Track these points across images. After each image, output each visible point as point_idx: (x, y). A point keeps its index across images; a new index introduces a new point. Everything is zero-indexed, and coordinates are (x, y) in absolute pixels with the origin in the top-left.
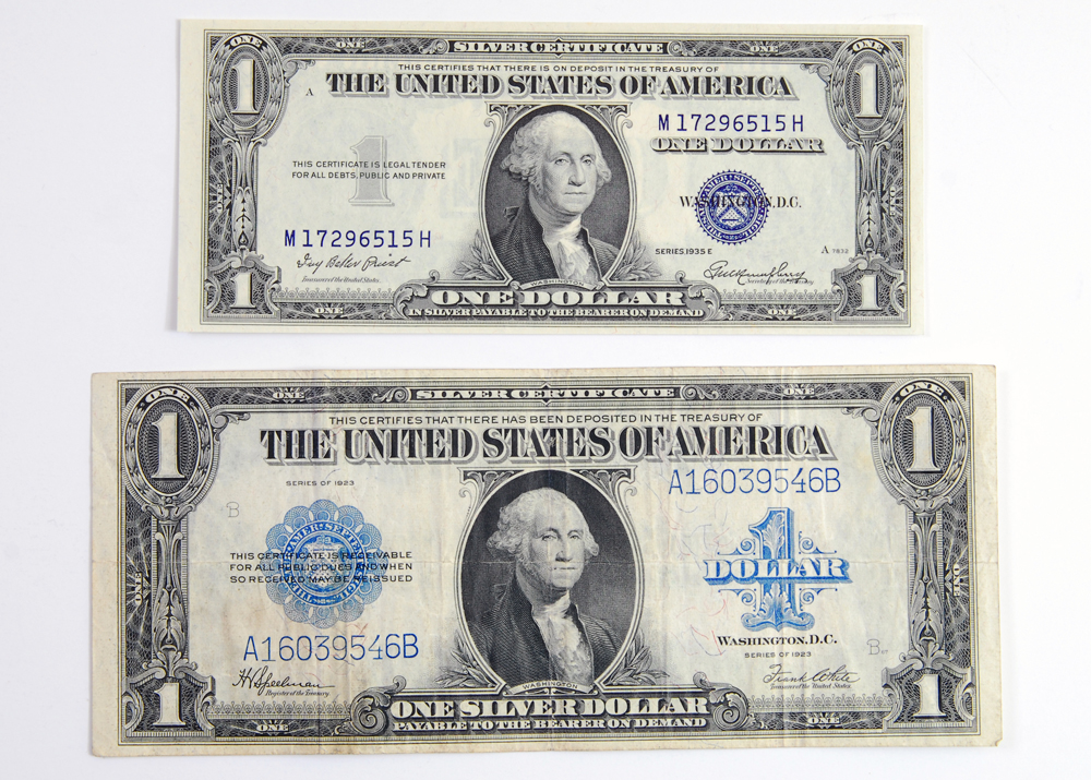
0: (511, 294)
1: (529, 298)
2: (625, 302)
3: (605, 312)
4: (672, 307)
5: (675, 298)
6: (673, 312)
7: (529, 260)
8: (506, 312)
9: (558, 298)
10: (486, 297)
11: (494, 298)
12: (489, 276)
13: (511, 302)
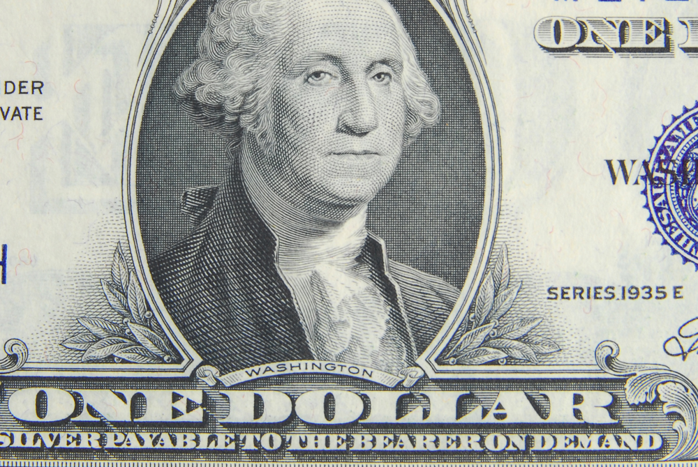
0: (197, 396)
1: (240, 407)
2: (474, 416)
3: (424, 441)
4: (587, 427)
5: (595, 407)
6: (590, 441)
7: (242, 315)
8: (186, 440)
9: (310, 406)
10: (137, 405)
11: (158, 405)
12: (145, 354)
13: (197, 415)
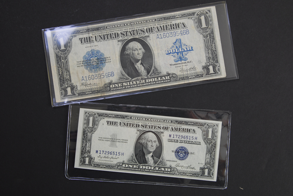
0: (138, 166)
1: (141, 167)
2: (159, 170)
3: (155, 171)
4: (168, 171)
5: (169, 170)
6: (168, 173)
7: (142, 160)
8: (137, 169)
9: (147, 168)
10: (133, 166)
11: (135, 166)
12: (134, 162)
13: (138, 168)
